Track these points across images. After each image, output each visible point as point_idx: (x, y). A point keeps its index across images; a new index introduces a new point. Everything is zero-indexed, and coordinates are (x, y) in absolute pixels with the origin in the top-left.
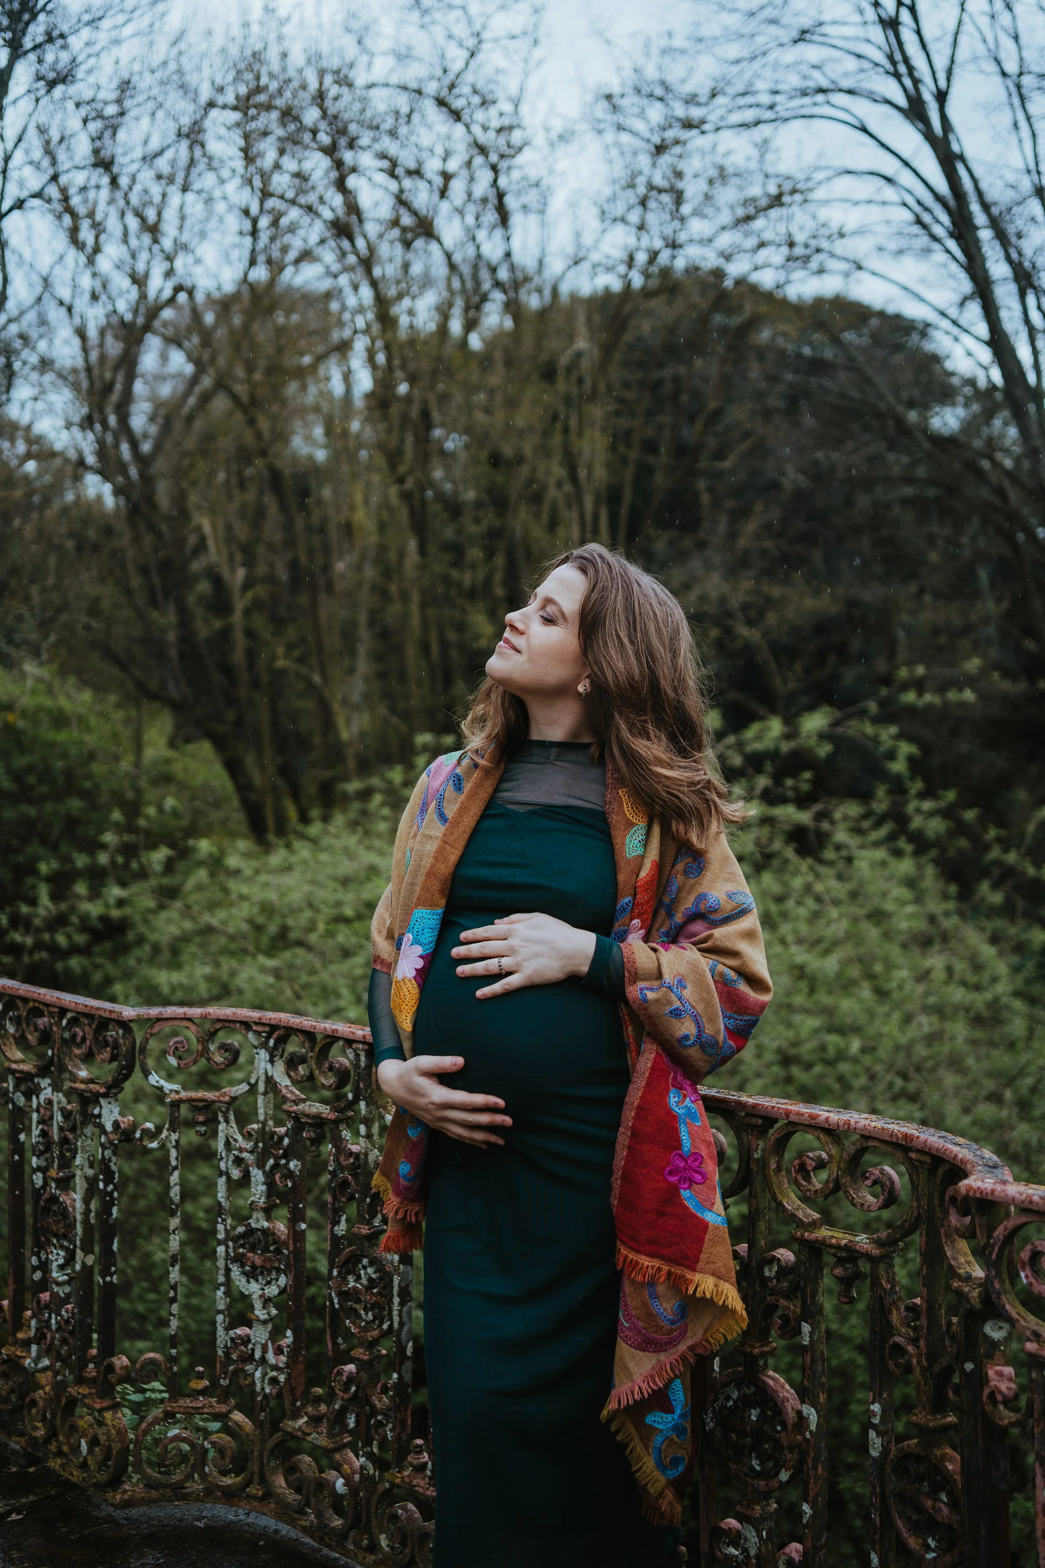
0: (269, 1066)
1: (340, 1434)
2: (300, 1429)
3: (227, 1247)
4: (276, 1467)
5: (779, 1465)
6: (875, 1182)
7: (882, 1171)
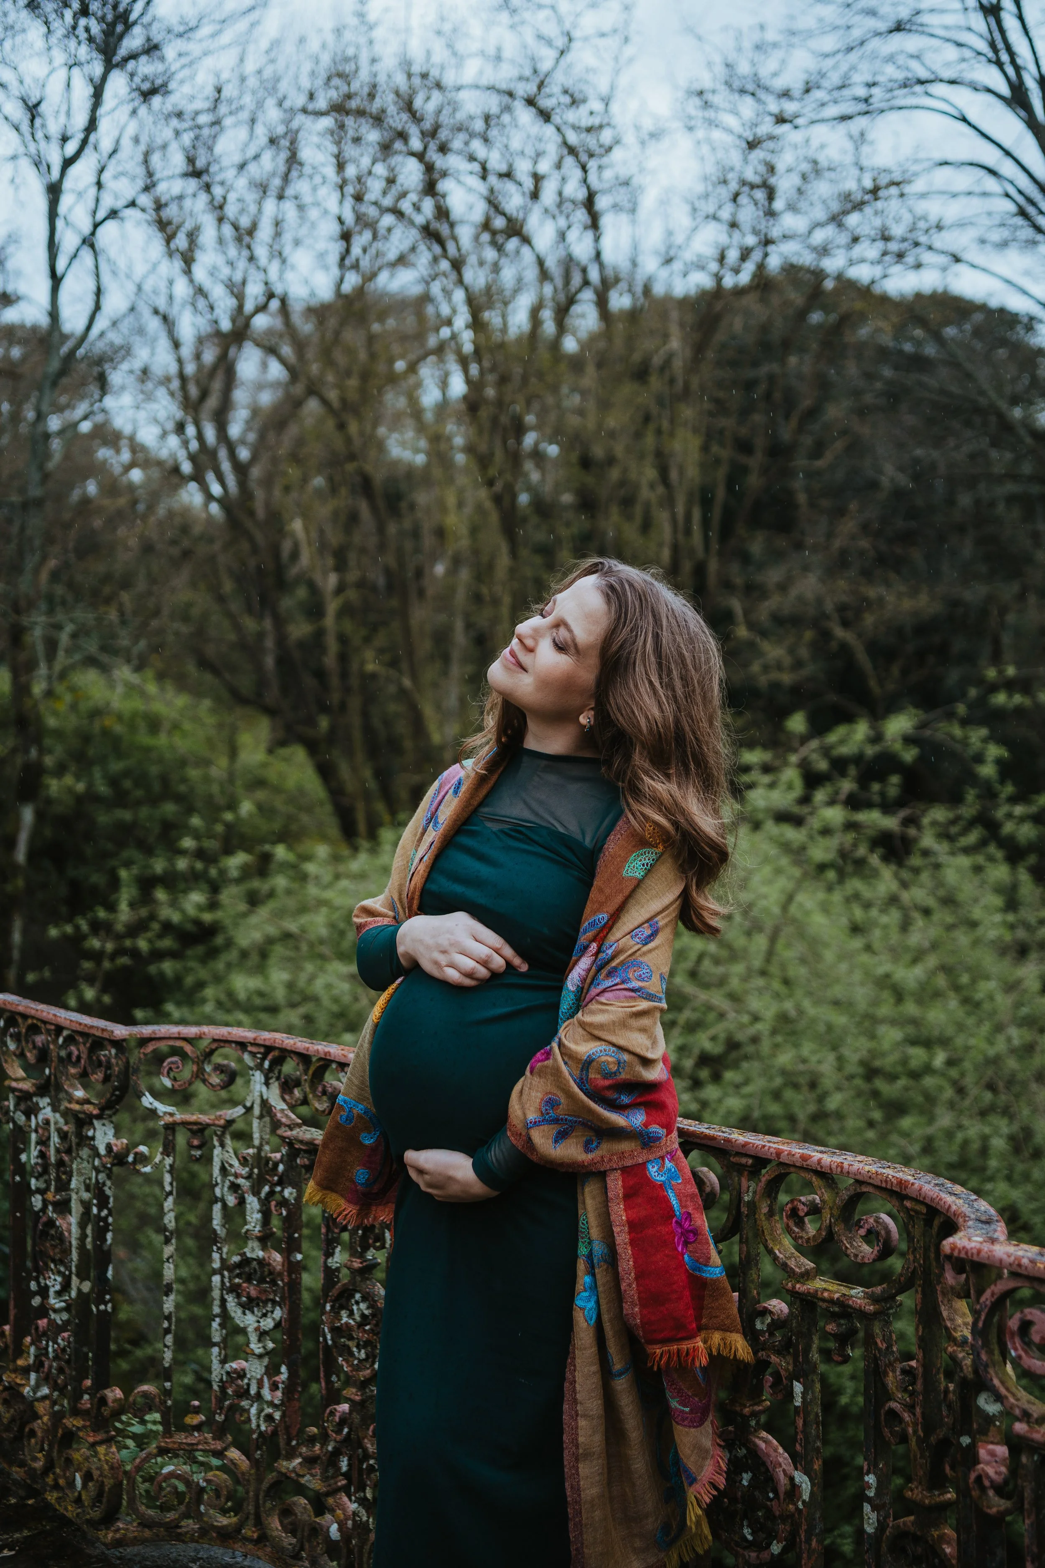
0: (264, 1089)
1: (334, 1477)
2: (294, 1470)
3: (223, 1276)
4: (273, 1508)
5: (772, 1536)
6: (870, 1232)
7: (877, 1220)
